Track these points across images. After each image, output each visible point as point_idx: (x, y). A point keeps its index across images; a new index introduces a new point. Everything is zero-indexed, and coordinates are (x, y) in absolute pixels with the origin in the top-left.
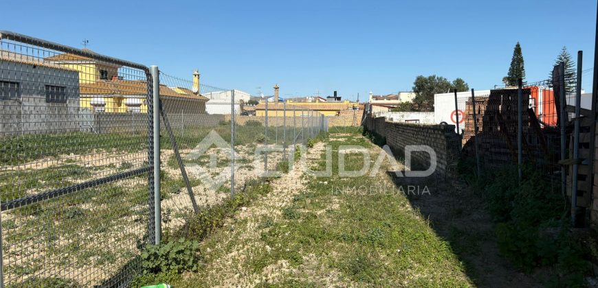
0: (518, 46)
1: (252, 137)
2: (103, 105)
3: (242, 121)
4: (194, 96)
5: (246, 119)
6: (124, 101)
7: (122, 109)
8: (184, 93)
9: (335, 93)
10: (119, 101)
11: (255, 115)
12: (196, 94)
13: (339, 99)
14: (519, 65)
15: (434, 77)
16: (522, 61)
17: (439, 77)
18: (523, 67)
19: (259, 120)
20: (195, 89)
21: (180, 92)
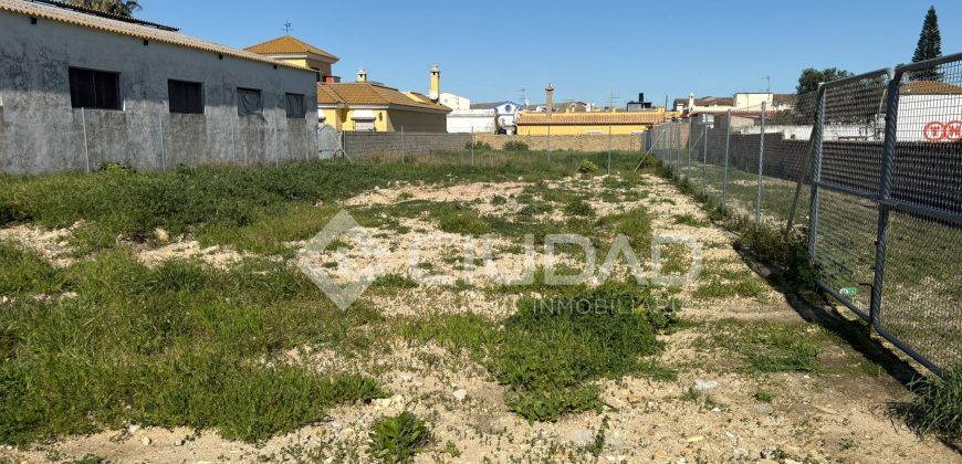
0: (932, 12)
3: (497, 143)
4: (432, 106)
5: (505, 139)
7: (348, 126)
8: (420, 101)
9: (641, 96)
10: (342, 115)
11: (516, 132)
12: (436, 101)
13: (648, 105)
14: (933, 44)
15: (834, 70)
16: (938, 39)
17: (842, 70)
18: (938, 48)
19: (524, 141)
20: (433, 95)
21: (416, 99)
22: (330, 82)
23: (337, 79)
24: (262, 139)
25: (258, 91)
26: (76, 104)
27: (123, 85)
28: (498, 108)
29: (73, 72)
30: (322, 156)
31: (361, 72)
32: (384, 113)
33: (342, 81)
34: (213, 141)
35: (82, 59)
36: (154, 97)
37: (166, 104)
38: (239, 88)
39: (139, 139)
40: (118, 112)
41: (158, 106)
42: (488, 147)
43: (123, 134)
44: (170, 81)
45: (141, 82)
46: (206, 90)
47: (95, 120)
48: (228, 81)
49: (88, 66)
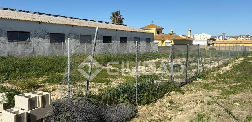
1: (212, 54)
2: (158, 43)
3: (207, 48)
4: (188, 39)
5: (209, 47)
6: (165, 42)
7: (164, 44)
8: (185, 37)
10: (163, 42)
11: (213, 45)
12: (189, 38)
19: (215, 48)
20: (189, 36)
21: (183, 37)
22: (161, 34)
23: (163, 33)
24: (140, 48)
25: (139, 38)
26: (104, 42)
27: (112, 38)
28: (220, 37)
29: (104, 37)
30: (154, 51)
31: (172, 31)
32: (173, 41)
33: (164, 34)
34: (129, 48)
35: (105, 34)
36: (118, 40)
37: (120, 41)
38: (135, 38)
39: (114, 48)
40: (111, 43)
41: (118, 42)
42: (204, 49)
43: (111, 48)
44: (121, 37)
45: (115, 38)
46: (128, 39)
47: (107, 45)
48: (133, 36)
49: (106, 36)
